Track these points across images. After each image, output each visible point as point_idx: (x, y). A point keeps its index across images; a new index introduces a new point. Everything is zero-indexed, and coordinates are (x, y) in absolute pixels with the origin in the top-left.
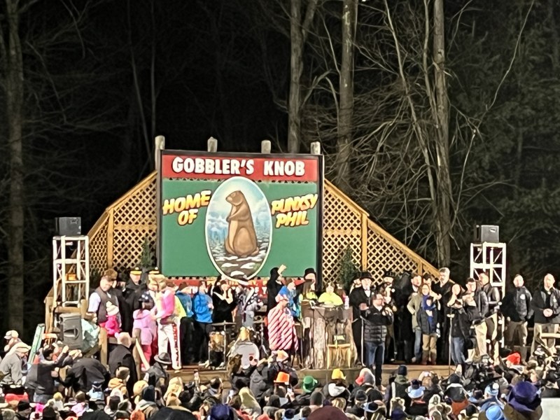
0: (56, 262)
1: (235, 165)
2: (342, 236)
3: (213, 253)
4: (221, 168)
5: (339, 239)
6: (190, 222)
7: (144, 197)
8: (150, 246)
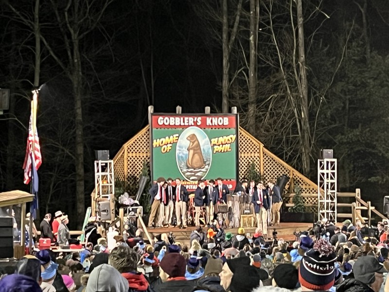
0: (96, 174)
1: (191, 120)
2: (250, 157)
3: (180, 168)
4: (184, 122)
5: (248, 159)
6: (168, 151)
7: (143, 139)
8: (147, 165)
